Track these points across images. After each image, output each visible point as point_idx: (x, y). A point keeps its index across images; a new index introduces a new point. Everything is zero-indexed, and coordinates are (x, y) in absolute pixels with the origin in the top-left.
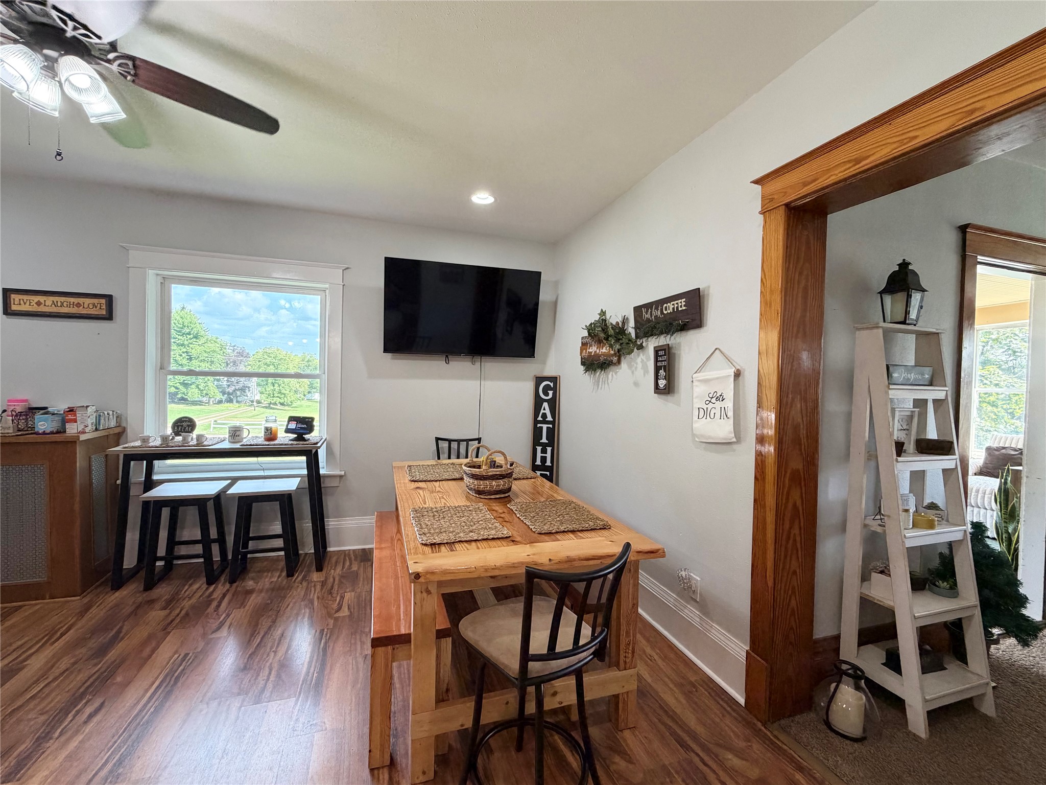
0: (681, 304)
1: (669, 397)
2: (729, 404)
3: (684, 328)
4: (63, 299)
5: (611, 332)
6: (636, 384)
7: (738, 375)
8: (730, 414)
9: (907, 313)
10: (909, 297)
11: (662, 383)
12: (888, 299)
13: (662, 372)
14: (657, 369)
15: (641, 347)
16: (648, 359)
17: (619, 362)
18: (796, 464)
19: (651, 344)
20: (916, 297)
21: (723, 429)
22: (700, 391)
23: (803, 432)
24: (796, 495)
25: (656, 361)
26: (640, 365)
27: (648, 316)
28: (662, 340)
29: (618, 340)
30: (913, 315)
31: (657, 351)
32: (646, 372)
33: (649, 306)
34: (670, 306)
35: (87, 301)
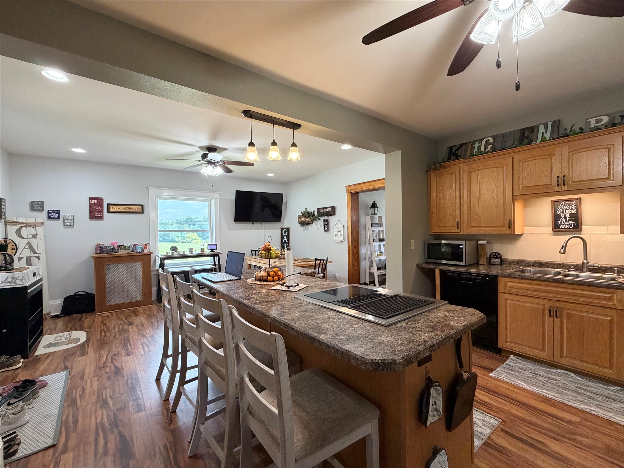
0: (330, 209)
1: (328, 232)
2: (342, 233)
3: (331, 215)
4: (127, 207)
5: (311, 215)
6: (318, 229)
7: (343, 226)
8: (342, 235)
9: (375, 212)
10: (375, 209)
11: (326, 229)
12: (372, 208)
13: (326, 226)
14: (324, 225)
15: (319, 219)
16: (322, 222)
17: (312, 223)
18: (355, 244)
19: (323, 218)
20: (376, 209)
21: (341, 238)
22: (336, 230)
23: (356, 238)
24: (355, 250)
25: (324, 223)
26: (319, 224)
27: (321, 211)
28: (326, 218)
29: (312, 217)
30: (376, 213)
31: (324, 220)
32: (321, 226)
33: (321, 209)
34: (327, 210)
35: (135, 207)
